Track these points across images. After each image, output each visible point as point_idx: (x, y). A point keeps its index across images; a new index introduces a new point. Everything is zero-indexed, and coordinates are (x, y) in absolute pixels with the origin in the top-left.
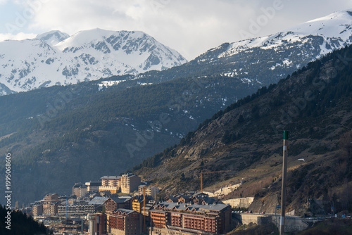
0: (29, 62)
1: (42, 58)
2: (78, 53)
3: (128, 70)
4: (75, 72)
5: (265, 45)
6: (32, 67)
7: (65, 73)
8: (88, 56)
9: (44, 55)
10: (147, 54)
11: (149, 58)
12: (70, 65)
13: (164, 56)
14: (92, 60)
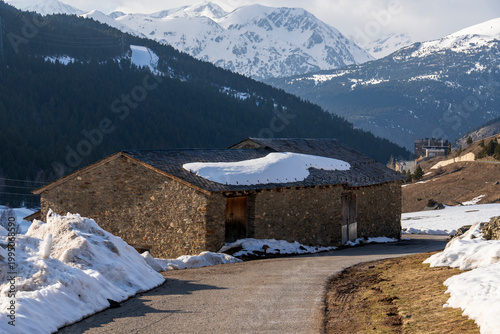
0: (200, 40)
1: (211, 36)
2: (243, 31)
3: (293, 49)
4: (244, 51)
5: (455, 47)
6: (203, 45)
7: (235, 51)
8: (252, 34)
9: (213, 33)
10: (309, 33)
11: (312, 36)
12: (239, 44)
13: (326, 35)
14: (256, 38)
